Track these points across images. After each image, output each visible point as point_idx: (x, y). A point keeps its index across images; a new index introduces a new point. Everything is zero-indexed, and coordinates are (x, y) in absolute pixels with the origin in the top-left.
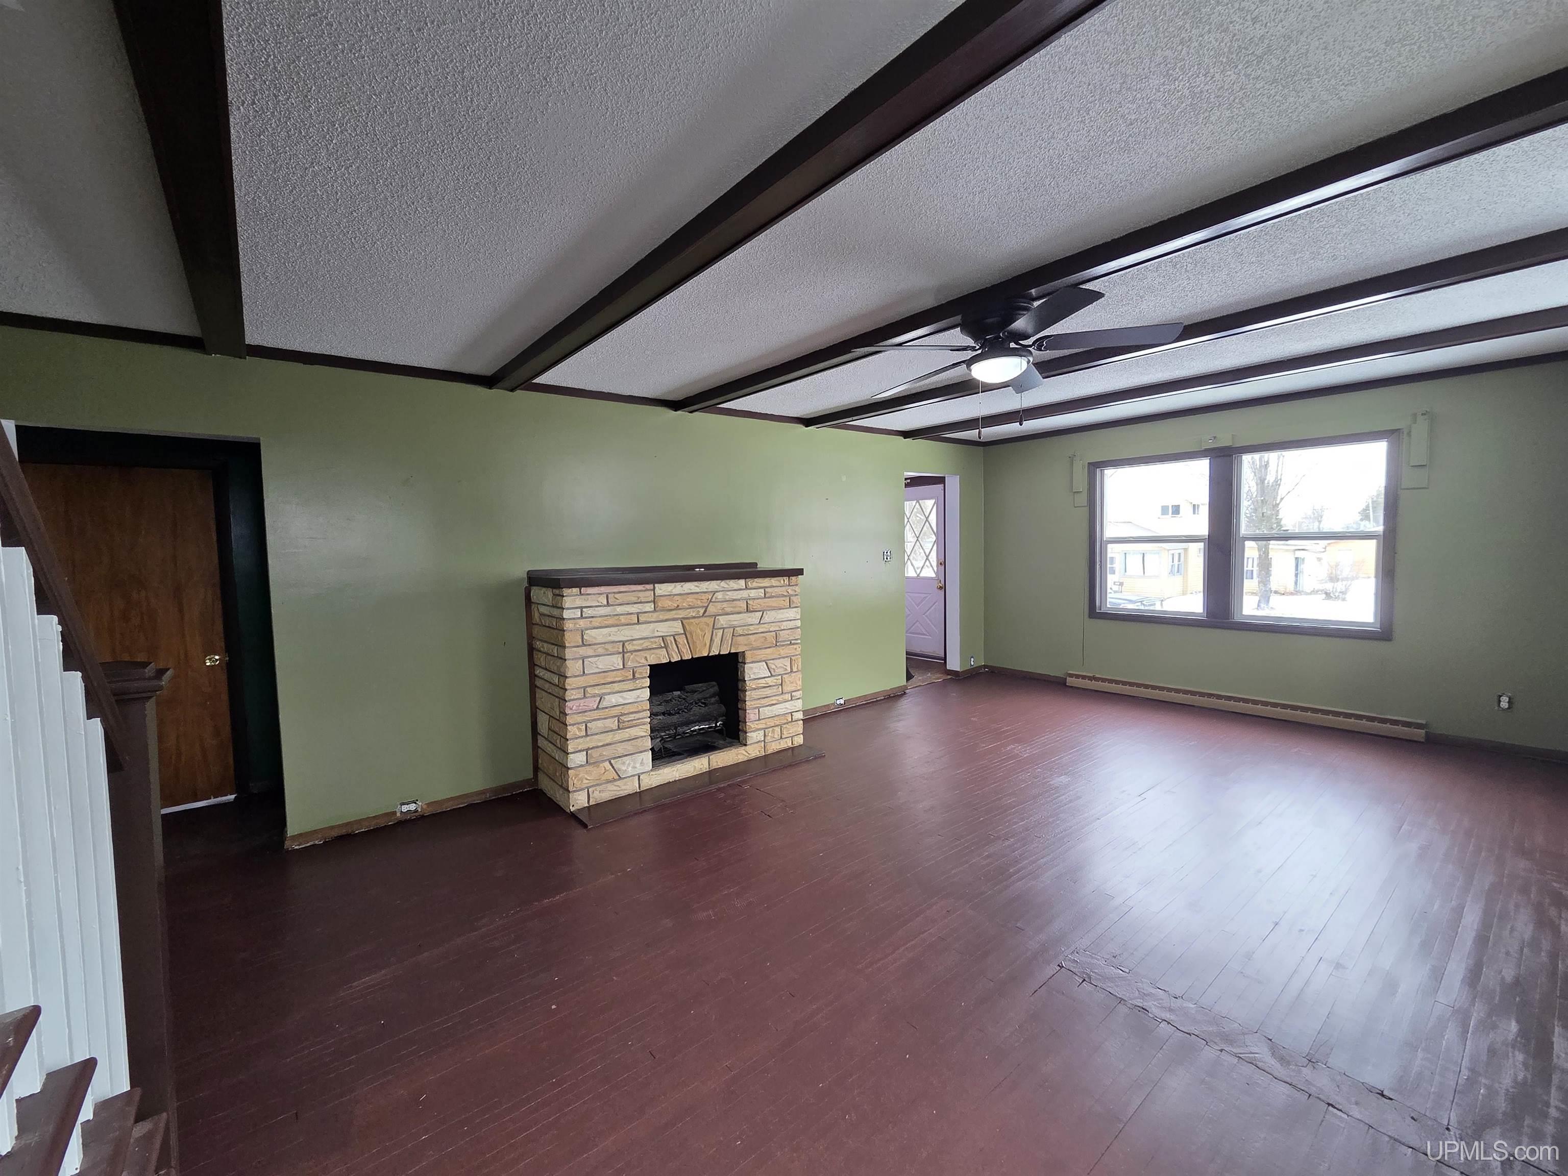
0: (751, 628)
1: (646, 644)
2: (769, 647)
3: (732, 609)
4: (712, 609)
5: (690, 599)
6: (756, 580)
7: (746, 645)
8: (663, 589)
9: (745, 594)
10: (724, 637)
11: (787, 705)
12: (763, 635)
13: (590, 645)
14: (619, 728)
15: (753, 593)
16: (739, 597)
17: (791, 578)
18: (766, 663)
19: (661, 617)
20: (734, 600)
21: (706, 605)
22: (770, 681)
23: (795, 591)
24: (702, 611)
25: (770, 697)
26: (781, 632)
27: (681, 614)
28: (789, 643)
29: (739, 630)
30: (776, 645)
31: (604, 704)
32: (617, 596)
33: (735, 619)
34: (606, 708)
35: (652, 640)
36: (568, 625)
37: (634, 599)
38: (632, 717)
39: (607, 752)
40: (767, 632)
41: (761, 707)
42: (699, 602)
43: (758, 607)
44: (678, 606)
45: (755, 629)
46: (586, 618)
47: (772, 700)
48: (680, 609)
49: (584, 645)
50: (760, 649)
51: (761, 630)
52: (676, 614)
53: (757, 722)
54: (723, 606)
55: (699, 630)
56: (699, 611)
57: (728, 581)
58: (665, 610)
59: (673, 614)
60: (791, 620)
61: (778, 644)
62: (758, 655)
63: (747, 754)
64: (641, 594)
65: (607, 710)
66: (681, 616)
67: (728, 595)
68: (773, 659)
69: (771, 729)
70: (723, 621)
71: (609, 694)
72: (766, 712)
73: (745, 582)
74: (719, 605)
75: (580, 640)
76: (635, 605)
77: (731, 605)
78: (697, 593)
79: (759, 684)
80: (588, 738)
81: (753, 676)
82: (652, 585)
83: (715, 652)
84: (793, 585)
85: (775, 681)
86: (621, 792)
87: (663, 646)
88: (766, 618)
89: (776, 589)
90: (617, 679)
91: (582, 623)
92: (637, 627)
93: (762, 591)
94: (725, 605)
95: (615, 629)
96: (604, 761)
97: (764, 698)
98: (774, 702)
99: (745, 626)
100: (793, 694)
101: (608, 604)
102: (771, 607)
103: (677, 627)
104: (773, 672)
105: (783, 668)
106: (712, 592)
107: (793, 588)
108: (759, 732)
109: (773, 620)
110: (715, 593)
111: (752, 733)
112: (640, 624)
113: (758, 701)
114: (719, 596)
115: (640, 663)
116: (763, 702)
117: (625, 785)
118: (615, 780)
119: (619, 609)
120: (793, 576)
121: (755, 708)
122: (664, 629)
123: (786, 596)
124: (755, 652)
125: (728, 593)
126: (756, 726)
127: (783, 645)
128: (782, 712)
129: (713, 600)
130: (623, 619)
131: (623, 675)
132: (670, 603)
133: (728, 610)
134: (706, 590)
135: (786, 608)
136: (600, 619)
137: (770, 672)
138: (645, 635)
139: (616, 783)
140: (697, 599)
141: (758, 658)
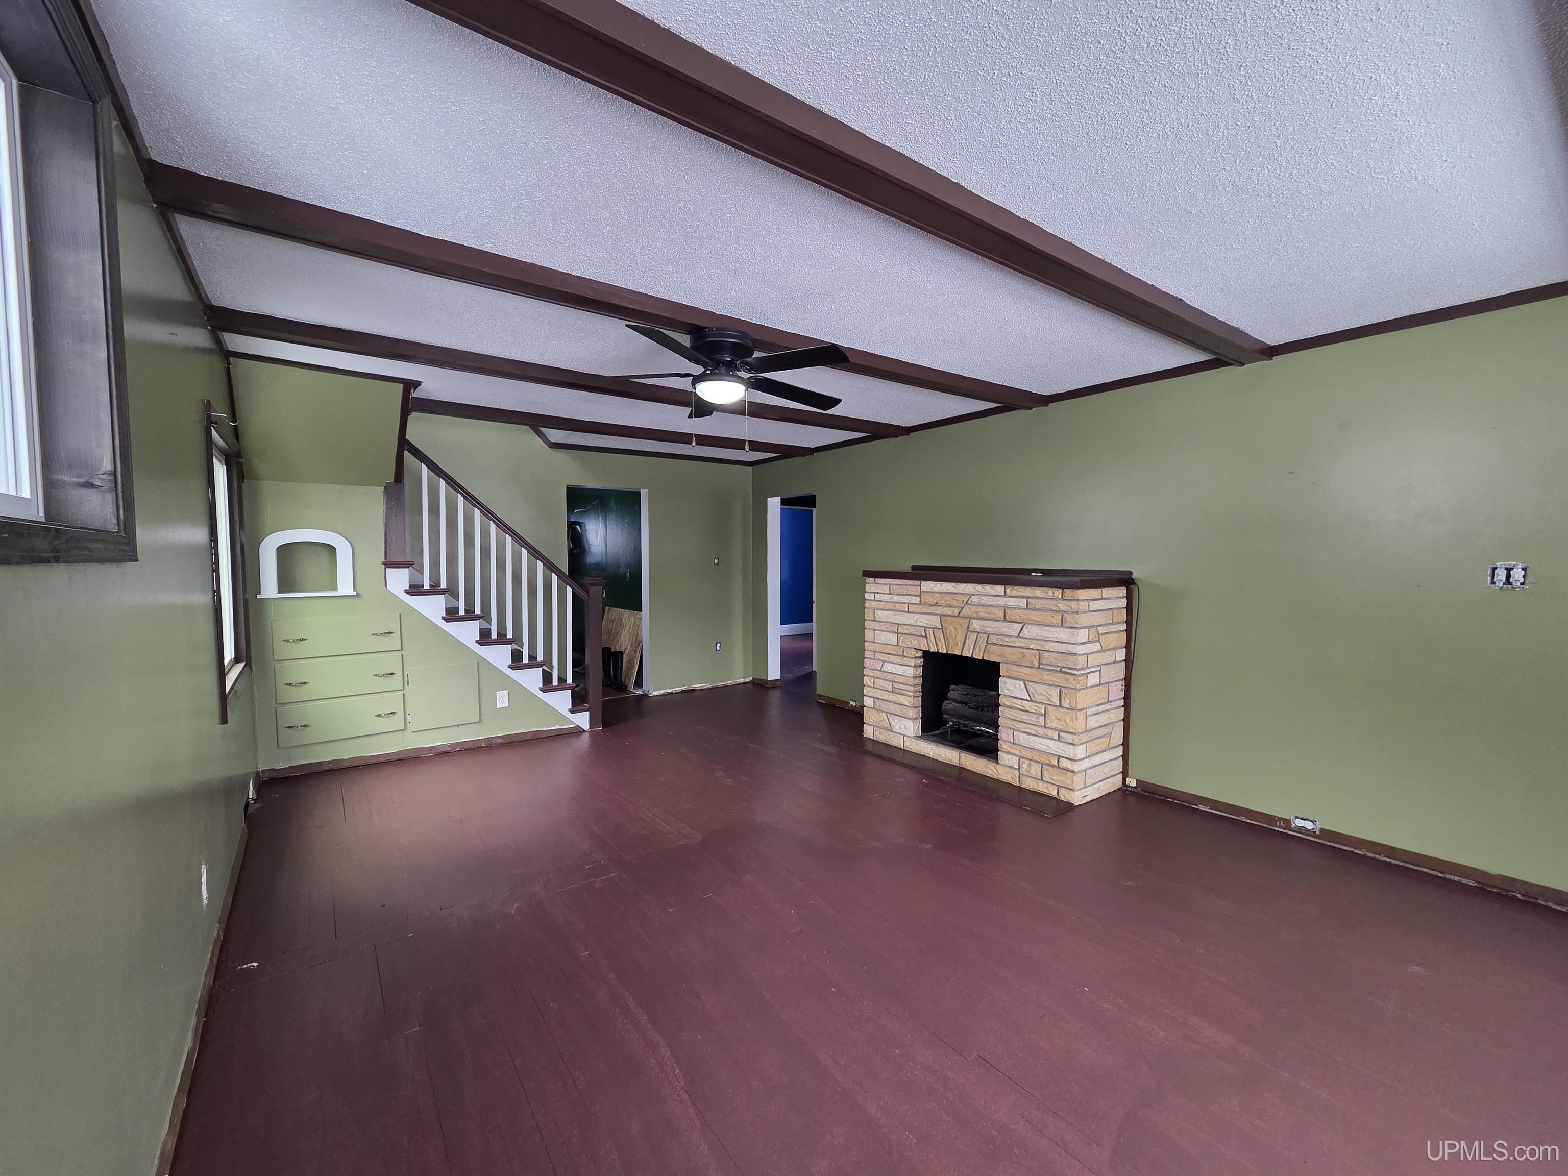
0: (1007, 639)
1: (912, 630)
2: (1027, 667)
3: (987, 615)
4: (966, 611)
5: (948, 598)
6: (1016, 588)
7: (1000, 656)
8: (928, 586)
9: (1002, 601)
10: (977, 641)
11: (1050, 743)
12: (1021, 650)
13: (878, 621)
14: (892, 692)
15: (1011, 602)
16: (995, 603)
17: (1065, 590)
18: (1024, 683)
19: (924, 610)
20: (991, 606)
21: (962, 606)
22: (1028, 706)
23: (1071, 607)
24: (957, 611)
25: (1029, 724)
26: (1045, 653)
27: (939, 610)
28: (1059, 669)
29: (993, 639)
30: (1039, 667)
31: (884, 669)
32: (895, 587)
33: (989, 626)
34: (886, 672)
35: (917, 628)
36: (867, 605)
37: (905, 592)
38: (900, 686)
39: (885, 706)
40: (1024, 648)
41: (1016, 731)
42: (955, 603)
43: (1017, 618)
44: (937, 603)
45: (1011, 641)
46: (877, 601)
47: (1030, 728)
48: (939, 606)
49: (875, 621)
50: (1019, 665)
51: (1017, 644)
52: (935, 610)
53: (1011, 745)
54: (977, 610)
55: (952, 628)
56: (954, 611)
57: (984, 586)
58: (926, 604)
59: (932, 610)
60: (1062, 642)
61: (1041, 666)
62: (1014, 671)
63: (997, 773)
64: (910, 588)
65: (886, 674)
66: (939, 613)
67: (983, 600)
68: (1035, 682)
69: (1027, 762)
70: (976, 624)
71: (888, 662)
72: (1022, 738)
73: (1005, 588)
74: (974, 609)
75: (872, 617)
76: (906, 597)
77: (987, 611)
78: (956, 593)
79: (1014, 703)
80: (875, 690)
81: (1006, 692)
82: (919, 582)
83: (967, 653)
84: (1067, 600)
85: (1035, 708)
86: (890, 742)
87: (924, 635)
88: (1026, 633)
89: (1042, 602)
90: (892, 652)
91: (874, 604)
92: (907, 614)
93: (1025, 601)
94: (980, 609)
95: (893, 613)
96: (883, 712)
97: (1021, 722)
98: (1033, 732)
99: (1001, 635)
100: (1061, 733)
101: (890, 594)
102: (1032, 620)
103: (935, 621)
104: (1032, 697)
105: (1047, 696)
106: (969, 594)
107: (1068, 603)
108: (1013, 757)
109: (1034, 636)
110: (971, 595)
111: (1004, 754)
112: (910, 612)
113: (1013, 723)
114: (975, 599)
115: (907, 644)
116: (1017, 725)
117: (894, 737)
118: (889, 730)
119: (896, 598)
120: (1068, 589)
121: (1011, 729)
122: (924, 620)
123: (1057, 611)
124: (1011, 666)
125: (983, 597)
126: (1009, 749)
127: (1049, 670)
128: (1043, 748)
129: (969, 602)
130: (898, 606)
131: (896, 651)
132: (931, 599)
133: (982, 615)
134: (962, 592)
135: (1056, 626)
136: (884, 604)
137: (1029, 696)
138: (912, 622)
139: (889, 733)
140: (953, 599)
141: (1015, 674)
